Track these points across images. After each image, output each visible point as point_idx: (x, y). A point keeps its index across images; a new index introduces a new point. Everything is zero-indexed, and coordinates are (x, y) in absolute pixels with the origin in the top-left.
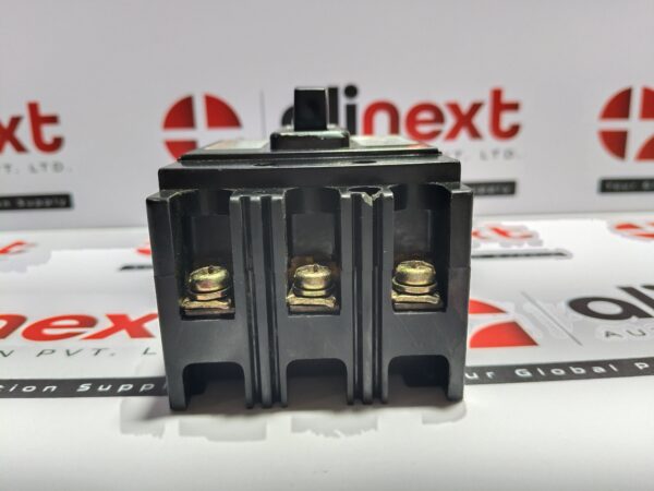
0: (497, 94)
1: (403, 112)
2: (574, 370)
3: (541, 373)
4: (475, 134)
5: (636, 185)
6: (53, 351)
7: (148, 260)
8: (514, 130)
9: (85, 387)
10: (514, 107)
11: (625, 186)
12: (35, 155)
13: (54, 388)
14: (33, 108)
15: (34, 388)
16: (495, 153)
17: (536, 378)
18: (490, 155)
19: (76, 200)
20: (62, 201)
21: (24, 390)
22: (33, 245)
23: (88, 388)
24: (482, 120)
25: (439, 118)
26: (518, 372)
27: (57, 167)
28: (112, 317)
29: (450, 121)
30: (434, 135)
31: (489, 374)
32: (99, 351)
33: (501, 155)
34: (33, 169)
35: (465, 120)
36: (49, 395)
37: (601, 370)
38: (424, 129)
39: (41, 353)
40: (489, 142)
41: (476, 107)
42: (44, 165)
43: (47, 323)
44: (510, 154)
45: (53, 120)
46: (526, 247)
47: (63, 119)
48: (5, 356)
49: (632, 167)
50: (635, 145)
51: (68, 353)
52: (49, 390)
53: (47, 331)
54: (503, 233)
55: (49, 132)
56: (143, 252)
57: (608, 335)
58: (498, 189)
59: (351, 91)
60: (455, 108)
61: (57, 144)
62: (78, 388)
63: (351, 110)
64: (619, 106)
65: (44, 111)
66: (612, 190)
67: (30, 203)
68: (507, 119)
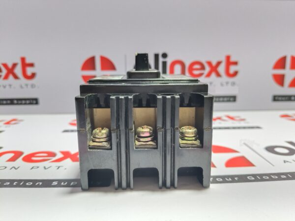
0: (228, 58)
1: (187, 65)
2: (273, 177)
3: (259, 178)
4: (218, 75)
5: (288, 98)
6: (38, 167)
7: (75, 128)
8: (236, 73)
9: (55, 183)
10: (236, 63)
11: (284, 99)
12: (23, 81)
13: (41, 183)
14: (23, 60)
15: (31, 183)
16: (227, 83)
17: (256, 180)
18: (225, 84)
19: (40, 101)
20: (34, 101)
21: (27, 184)
22: (21, 121)
23: (56, 184)
24: (222, 69)
25: (203, 68)
26: (248, 177)
27: (33, 86)
28: (63, 153)
29: (208, 69)
30: (201, 75)
31: (236, 179)
32: (59, 167)
33: (230, 84)
34: (21, 87)
35: (214, 69)
36: (39, 186)
37: (284, 177)
38: (196, 72)
39: (33, 168)
40: (225, 78)
41: (219, 63)
42: (27, 85)
43: (33, 155)
44: (233, 84)
45: (32, 65)
46: (242, 124)
47: (36, 64)
48: (16, 169)
49: (287, 90)
50: (288, 81)
51: (45, 168)
52: (39, 184)
53: (34, 158)
54: (232, 118)
55: (29, 71)
56: (72, 124)
57: (285, 162)
58: (228, 99)
59: (165, 56)
60: (209, 63)
61: (33, 76)
62: (52, 183)
63: (164, 64)
64: (281, 64)
65: (28, 61)
66: (278, 100)
67: (19, 102)
68: (233, 69)
